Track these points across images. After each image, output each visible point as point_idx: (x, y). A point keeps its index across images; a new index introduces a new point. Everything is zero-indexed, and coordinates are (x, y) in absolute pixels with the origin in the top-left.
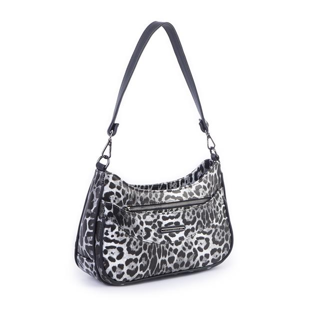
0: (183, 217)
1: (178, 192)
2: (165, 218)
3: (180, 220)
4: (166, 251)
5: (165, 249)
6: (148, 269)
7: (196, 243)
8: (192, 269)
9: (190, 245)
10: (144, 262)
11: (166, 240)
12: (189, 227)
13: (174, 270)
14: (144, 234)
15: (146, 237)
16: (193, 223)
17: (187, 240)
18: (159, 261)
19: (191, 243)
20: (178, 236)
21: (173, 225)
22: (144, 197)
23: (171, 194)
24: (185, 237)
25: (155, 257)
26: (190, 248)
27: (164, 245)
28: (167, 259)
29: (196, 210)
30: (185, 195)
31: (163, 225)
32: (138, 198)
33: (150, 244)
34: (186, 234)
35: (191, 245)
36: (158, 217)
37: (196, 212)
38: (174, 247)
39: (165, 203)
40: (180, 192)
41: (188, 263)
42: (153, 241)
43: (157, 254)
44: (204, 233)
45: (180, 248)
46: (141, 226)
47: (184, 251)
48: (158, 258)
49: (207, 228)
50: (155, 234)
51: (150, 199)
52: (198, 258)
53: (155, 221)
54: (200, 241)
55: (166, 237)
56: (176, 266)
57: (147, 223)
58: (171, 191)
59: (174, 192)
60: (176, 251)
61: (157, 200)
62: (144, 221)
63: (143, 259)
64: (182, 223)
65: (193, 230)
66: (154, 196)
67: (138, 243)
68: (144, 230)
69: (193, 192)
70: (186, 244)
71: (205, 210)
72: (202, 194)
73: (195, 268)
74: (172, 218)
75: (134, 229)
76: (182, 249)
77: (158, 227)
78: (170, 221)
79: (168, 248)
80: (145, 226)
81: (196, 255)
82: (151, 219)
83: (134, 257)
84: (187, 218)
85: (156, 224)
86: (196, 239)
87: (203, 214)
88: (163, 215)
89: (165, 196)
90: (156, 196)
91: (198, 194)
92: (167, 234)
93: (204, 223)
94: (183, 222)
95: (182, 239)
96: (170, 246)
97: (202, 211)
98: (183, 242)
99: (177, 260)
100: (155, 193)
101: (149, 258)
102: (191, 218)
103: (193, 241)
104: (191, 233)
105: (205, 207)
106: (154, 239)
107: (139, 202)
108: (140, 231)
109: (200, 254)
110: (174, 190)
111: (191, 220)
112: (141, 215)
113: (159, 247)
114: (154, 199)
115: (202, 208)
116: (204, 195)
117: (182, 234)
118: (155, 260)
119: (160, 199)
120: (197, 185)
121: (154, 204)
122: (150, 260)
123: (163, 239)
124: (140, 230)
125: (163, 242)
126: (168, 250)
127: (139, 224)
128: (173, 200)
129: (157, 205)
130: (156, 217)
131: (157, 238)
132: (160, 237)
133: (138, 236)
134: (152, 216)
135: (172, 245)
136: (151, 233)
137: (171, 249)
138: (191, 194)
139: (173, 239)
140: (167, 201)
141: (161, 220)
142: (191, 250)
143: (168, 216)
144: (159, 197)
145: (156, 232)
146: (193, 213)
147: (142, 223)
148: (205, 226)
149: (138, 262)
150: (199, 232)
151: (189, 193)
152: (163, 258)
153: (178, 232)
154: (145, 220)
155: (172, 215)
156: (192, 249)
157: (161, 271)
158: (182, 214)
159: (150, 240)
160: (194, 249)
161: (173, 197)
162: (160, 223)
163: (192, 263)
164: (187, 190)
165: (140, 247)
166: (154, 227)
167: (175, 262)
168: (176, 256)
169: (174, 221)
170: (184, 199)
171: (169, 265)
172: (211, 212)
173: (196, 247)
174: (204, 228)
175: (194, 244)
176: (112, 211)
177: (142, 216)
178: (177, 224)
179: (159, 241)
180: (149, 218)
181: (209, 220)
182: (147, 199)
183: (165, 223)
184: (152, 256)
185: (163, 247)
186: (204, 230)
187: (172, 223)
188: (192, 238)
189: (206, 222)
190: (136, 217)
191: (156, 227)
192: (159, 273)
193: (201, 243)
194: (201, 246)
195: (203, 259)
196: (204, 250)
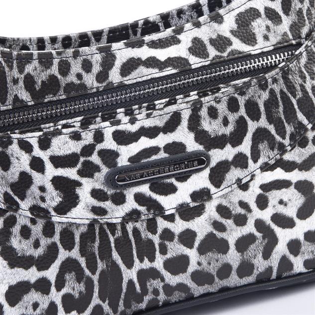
0: (194, 123)
1: (173, 41)
2: (122, 138)
3: (184, 136)
4: (150, 243)
5: (145, 234)
6: (96, 300)
7: (262, 202)
8: (269, 280)
9: (240, 211)
10: (73, 287)
11: (142, 209)
12: (217, 156)
13: (198, 290)
14: (54, 198)
15: (62, 209)
16: (236, 139)
17: (225, 196)
18: (130, 274)
19: (243, 205)
20: (184, 192)
21: (162, 155)
22: (41, 77)
23: (144, 53)
24: (213, 189)
25: (114, 266)
26: (241, 221)
27: (138, 225)
29: (242, 94)
30: (198, 48)
31: (123, 161)
32: (15, 81)
33: (83, 229)
34: (217, 176)
35: (243, 212)
36: (99, 136)
37: (242, 101)
38: (179, 226)
39: (122, 87)
40: (179, 42)
41: (246, 268)
42: (91, 216)
43: (116, 256)
44: (289, 166)
45: (201, 226)
46: (36, 175)
47: (219, 235)
48: (123, 267)
49: (297, 150)
50: (96, 194)
51: (63, 81)
52: (281, 249)
53: (88, 150)
54: (274, 196)
55: (139, 198)
56: (200, 277)
57: (58, 161)
58: (140, 44)
59: (154, 45)
60: (188, 238)
61: (90, 80)
62: (44, 156)
63: (70, 277)
64: (192, 145)
65: (240, 161)
66: (76, 67)
67: (37, 229)
68: (49, 187)
69: (228, 34)
70: (223, 210)
71: (277, 90)
72: (266, 38)
73: (279, 277)
74: (152, 132)
75: (13, 186)
76: (210, 229)
77: (105, 170)
78: (145, 143)
79: (154, 232)
80: (51, 171)
81: (272, 240)
82: (74, 147)
83: (32, 275)
84: (210, 126)
85: (95, 159)
86: (259, 191)
87: (271, 104)
88: (114, 128)
89: (118, 64)
90: (87, 66)
91: (250, 39)
92: (145, 189)
93: (281, 132)
94: (197, 139)
95: (201, 196)
96: (162, 224)
97: (265, 95)
98: (211, 208)
99: (199, 264)
100: (80, 60)
101: (87, 272)
102: (226, 122)
103: (250, 196)
104: (234, 174)
105: (275, 81)
106: (96, 210)
107: (25, 96)
108: (37, 193)
109: (284, 236)
110: (155, 37)
111: (229, 130)
112: (33, 138)
113: (119, 233)
114: (79, 76)
115: (263, 86)
116: (274, 40)
117: (200, 180)
118: (112, 276)
119: (102, 76)
120: (242, 9)
121: (78, 92)
122: (95, 278)
123: (131, 204)
124: (34, 189)
125: (133, 215)
126: (156, 240)
127: (28, 169)
128: (155, 73)
129: (93, 95)
130: (88, 137)
131: (108, 205)
132: (119, 200)
133: (34, 209)
134: (76, 137)
135: (171, 218)
136: (78, 191)
137: (167, 235)
138: (221, 43)
139: (169, 203)
140: (130, 80)
141: (109, 143)
142: (250, 228)
143: (134, 128)
144: (96, 68)
145: (98, 186)
146: (233, 105)
147: (37, 164)
148: (287, 142)
149: (53, 289)
150: (266, 168)
151: (212, 41)
152: (146, 264)
153: (183, 178)
154: (49, 152)
155: (148, 123)
156: (251, 223)
157: (147, 299)
158: (186, 115)
159: (80, 215)
160: (259, 224)
161: (152, 62)
162: (109, 157)
163: (260, 264)
164: (206, 32)
165: (50, 241)
166: (88, 170)
167: (192, 267)
168: (193, 254)
169: (162, 140)
170: (195, 62)
171: (173, 280)
172: (300, 95)
173: (266, 215)
174: (282, 149)
175: (253, 206)
177: (34, 142)
178: (175, 148)
179: (116, 213)
180: (63, 145)
181: (300, 124)
182: (52, 84)
183: (126, 153)
184: (101, 266)
185: (136, 231)
186: (287, 157)
187: (155, 150)
188: (244, 187)
189: (289, 129)
190: (14, 149)
191: (97, 169)
192: (143, 305)
193: (281, 202)
194: (281, 209)
195: (303, 248)
196: (297, 220)
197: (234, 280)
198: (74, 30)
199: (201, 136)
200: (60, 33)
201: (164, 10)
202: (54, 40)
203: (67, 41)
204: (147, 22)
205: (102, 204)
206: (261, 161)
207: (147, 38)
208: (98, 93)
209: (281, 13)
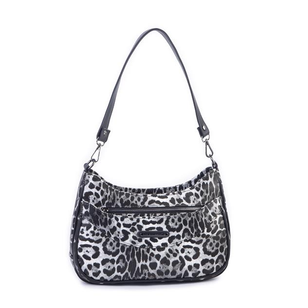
0: (167, 223)
1: (166, 197)
2: (145, 223)
3: (163, 226)
4: (147, 255)
5: (146, 253)
6: (127, 271)
7: (183, 251)
8: (180, 278)
9: (176, 252)
10: (121, 264)
11: (146, 245)
12: (172, 234)
13: (158, 277)
14: (121, 236)
15: (123, 240)
16: (178, 230)
17: (171, 247)
18: (139, 265)
19: (177, 250)
20: (160, 242)
21: (155, 230)
22: (125, 200)
23: (156, 199)
24: (168, 244)
25: (134, 260)
26: (175, 255)
27: (144, 249)
28: (148, 264)
29: (183, 217)
30: (172, 201)
31: (144, 229)
32: (118, 200)
33: (128, 247)
34: (171, 240)
35: (176, 253)
36: (138, 221)
37: (182, 219)
38: (156, 253)
39: (148, 207)
40: (167, 198)
41: (174, 273)
42: (131, 243)
43: (136, 257)
44: (193, 242)
45: (163, 254)
46: (118, 228)
47: (168, 258)
48: (137, 262)
49: (196, 237)
50: (134, 237)
51: (131, 202)
52: (186, 267)
53: (134, 224)
54: (187, 250)
55: (146, 241)
56: (159, 272)
57: (125, 225)
58: (156, 196)
59: (160, 197)
60: (158, 257)
61: (139, 204)
62: (121, 223)
63: (121, 260)
64: (165, 229)
65: (178, 237)
66: (136, 199)
67: (115, 244)
68: (121, 232)
69: (182, 198)
70: (170, 251)
71: (194, 218)
72: (194, 202)
73: (184, 277)
74: (154, 223)
75: (111, 230)
76: (165, 256)
77: (138, 231)
78: (151, 225)
79: (148, 253)
80: (122, 228)
81: (183, 264)
82: (130, 222)
83: (110, 257)
84: (171, 224)
85: (136, 227)
86: (183, 247)
87: (191, 222)
88: (143, 219)
89: (148, 200)
90: (139, 199)
91: (189, 201)
92: (148, 239)
93: (193, 231)
95: (165, 245)
96: (151, 251)
97: (190, 219)
98: (167, 249)
99: (160, 267)
100: (137, 197)
101: (126, 260)
102: (176, 224)
103: (180, 248)
104: (176, 240)
105: (193, 215)
106: (133, 242)
107: (119, 204)
108: (117, 233)
109: (187, 263)
110: (160, 195)
111: (177, 227)
112: (119, 217)
113: (138, 251)
114: (136, 202)
115: (190, 216)
116: (196, 203)
117: (165, 240)
118: (133, 264)
119: (143, 203)
120: (188, 192)
121: (135, 206)
122: (128, 263)
123: (143, 243)
124: (116, 232)
125: (143, 246)
126: (149, 255)
127: (116, 226)
128: (158, 205)
129: (139, 208)
130: (135, 220)
131: (136, 241)
132: (140, 241)
133: (115, 238)
134: (132, 219)
135: (154, 250)
136: (129, 235)
137: (152, 254)
138: (180, 200)
139: (155, 245)
140: (150, 206)
141: (141, 223)
142: (177, 258)
143: (149, 220)
144: (141, 201)
145: (135, 235)
146: (179, 220)
147: (119, 225)
148: (194, 234)
149: (115, 263)
150: (186, 241)
151: (177, 199)
152: (144, 263)
153: (160, 238)
154: (123, 222)
155: (153, 220)
156: (178, 256)
157: (142, 276)
158: (165, 220)
159: (128, 242)
160: (181, 258)
161: (158, 202)
162: (140, 227)
163: (178, 272)
164: (176, 197)
165: (117, 248)
166: (133, 230)
167: (158, 268)
168: (158, 263)
169: (156, 226)
170: (171, 205)
171: (151, 271)
172: (200, 221)
173: (183, 255)
174: (192, 236)
175: (180, 251)
176: (88, 210)
177: (119, 218)
178: (160, 229)
179: (139, 245)
180: (127, 221)
181: (199, 230)
182: (128, 203)
183: (145, 227)
184: (131, 259)
185: (143, 251)
186: (193, 239)
187: (154, 228)
188: (178, 245)
189: (195, 231)
190: (113, 219)
191: (136, 230)
192: (141, 278)
193: (188, 252)
194: (188, 255)
195: (193, 269)
196: (192, 259)
197: (169, 276)
198: (137, 187)
199: (168, 227)
200: (133, 187)
201: (165, 187)
202: (130, 189)
203: (134, 190)
204: (159, 189)
205: (135, 241)
206: (184, 238)
207: (158, 195)
208: (141, 208)
209: (200, 195)
